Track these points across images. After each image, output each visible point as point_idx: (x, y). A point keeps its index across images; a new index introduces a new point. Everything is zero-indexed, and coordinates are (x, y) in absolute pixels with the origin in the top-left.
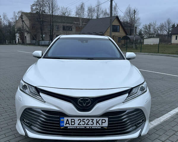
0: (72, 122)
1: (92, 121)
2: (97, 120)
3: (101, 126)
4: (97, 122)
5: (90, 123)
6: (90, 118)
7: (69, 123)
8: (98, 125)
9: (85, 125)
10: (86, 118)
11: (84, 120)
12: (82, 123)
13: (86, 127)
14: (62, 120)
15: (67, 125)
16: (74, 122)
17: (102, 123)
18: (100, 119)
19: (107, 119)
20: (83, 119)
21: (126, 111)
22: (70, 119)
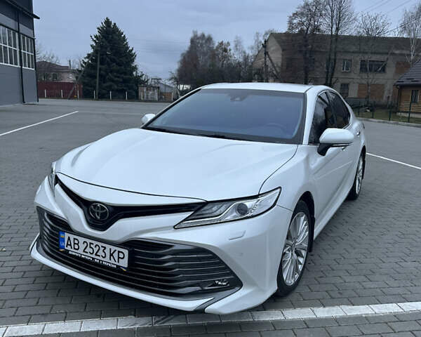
0: (75, 244)
1: (103, 251)
2: (110, 249)
3: (117, 263)
4: (111, 255)
5: (101, 253)
6: (100, 244)
7: (70, 245)
8: (112, 261)
9: (94, 256)
10: (95, 243)
11: (92, 246)
12: (88, 250)
13: (93, 259)
14: (62, 236)
15: (69, 248)
16: (78, 244)
17: (119, 258)
18: (115, 250)
19: (126, 252)
20: (90, 243)
21: (171, 246)
22: (72, 237)
